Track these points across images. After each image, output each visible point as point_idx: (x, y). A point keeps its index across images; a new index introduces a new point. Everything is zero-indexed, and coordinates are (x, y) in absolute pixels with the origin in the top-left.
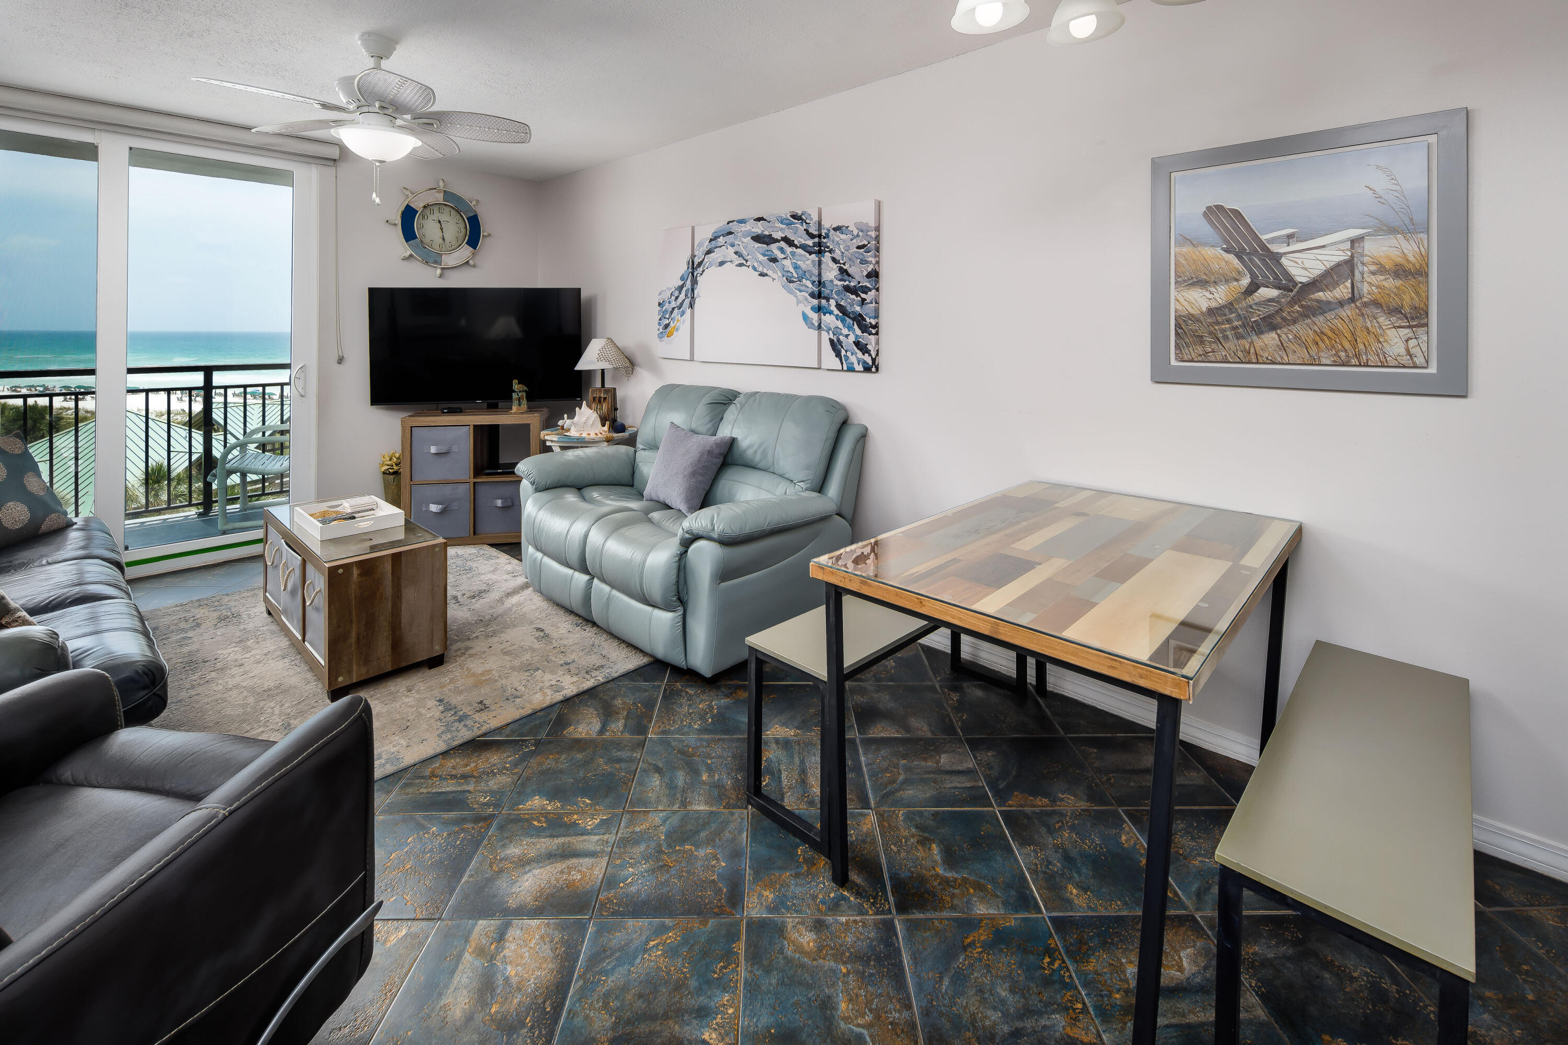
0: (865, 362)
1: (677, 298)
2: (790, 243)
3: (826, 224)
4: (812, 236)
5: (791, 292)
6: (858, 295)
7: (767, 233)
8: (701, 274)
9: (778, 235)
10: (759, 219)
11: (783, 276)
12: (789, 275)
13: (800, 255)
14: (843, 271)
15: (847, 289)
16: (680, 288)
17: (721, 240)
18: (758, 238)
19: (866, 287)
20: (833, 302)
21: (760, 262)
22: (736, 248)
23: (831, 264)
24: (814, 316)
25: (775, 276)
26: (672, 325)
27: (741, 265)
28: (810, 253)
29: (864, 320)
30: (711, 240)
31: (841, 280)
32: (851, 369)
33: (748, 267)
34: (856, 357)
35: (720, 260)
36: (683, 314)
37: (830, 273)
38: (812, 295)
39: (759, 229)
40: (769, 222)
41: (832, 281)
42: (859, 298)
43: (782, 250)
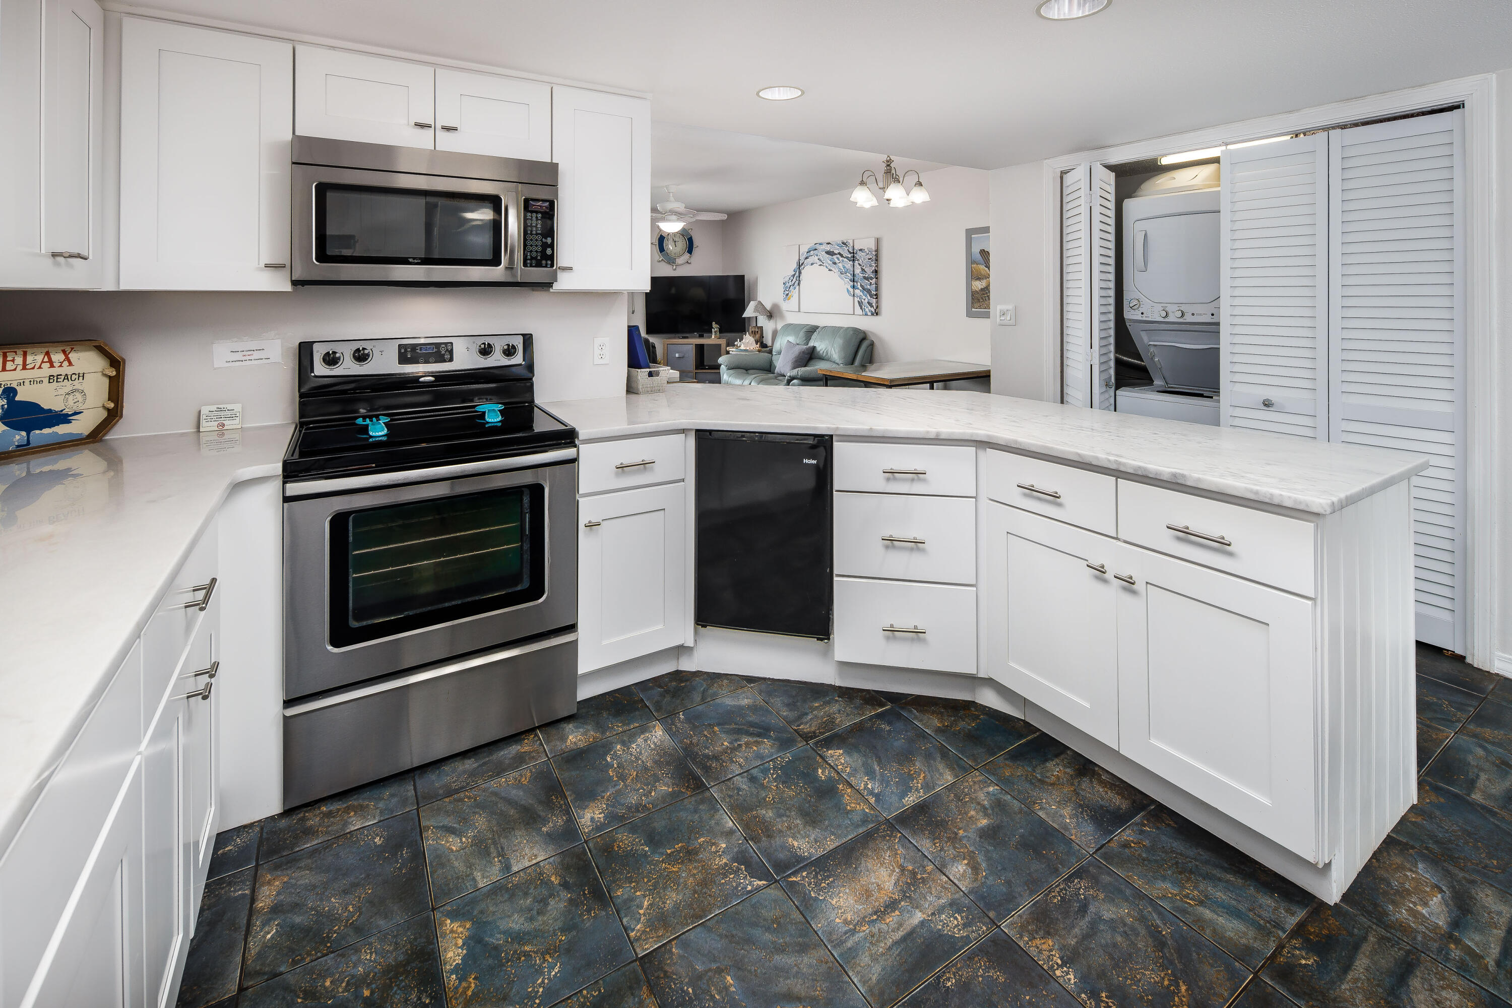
0: (872, 311)
1: (792, 280)
2: (842, 256)
3: (856, 248)
4: (850, 253)
5: (842, 279)
6: (869, 281)
7: (832, 250)
8: (803, 269)
9: (836, 252)
10: (828, 243)
11: (839, 271)
12: (841, 270)
13: (846, 262)
14: (863, 270)
15: (865, 278)
16: (794, 275)
17: (812, 252)
18: (828, 253)
19: (872, 277)
20: (859, 284)
21: (829, 264)
22: (818, 257)
23: (858, 266)
24: (851, 290)
25: (835, 271)
26: (790, 294)
27: (820, 265)
28: (850, 261)
29: (871, 292)
30: (807, 252)
31: (862, 274)
32: (866, 315)
33: (824, 266)
34: (868, 309)
35: (811, 262)
36: (795, 288)
37: (858, 271)
38: (851, 280)
39: (828, 248)
40: (832, 245)
41: (858, 274)
43: (838, 258)
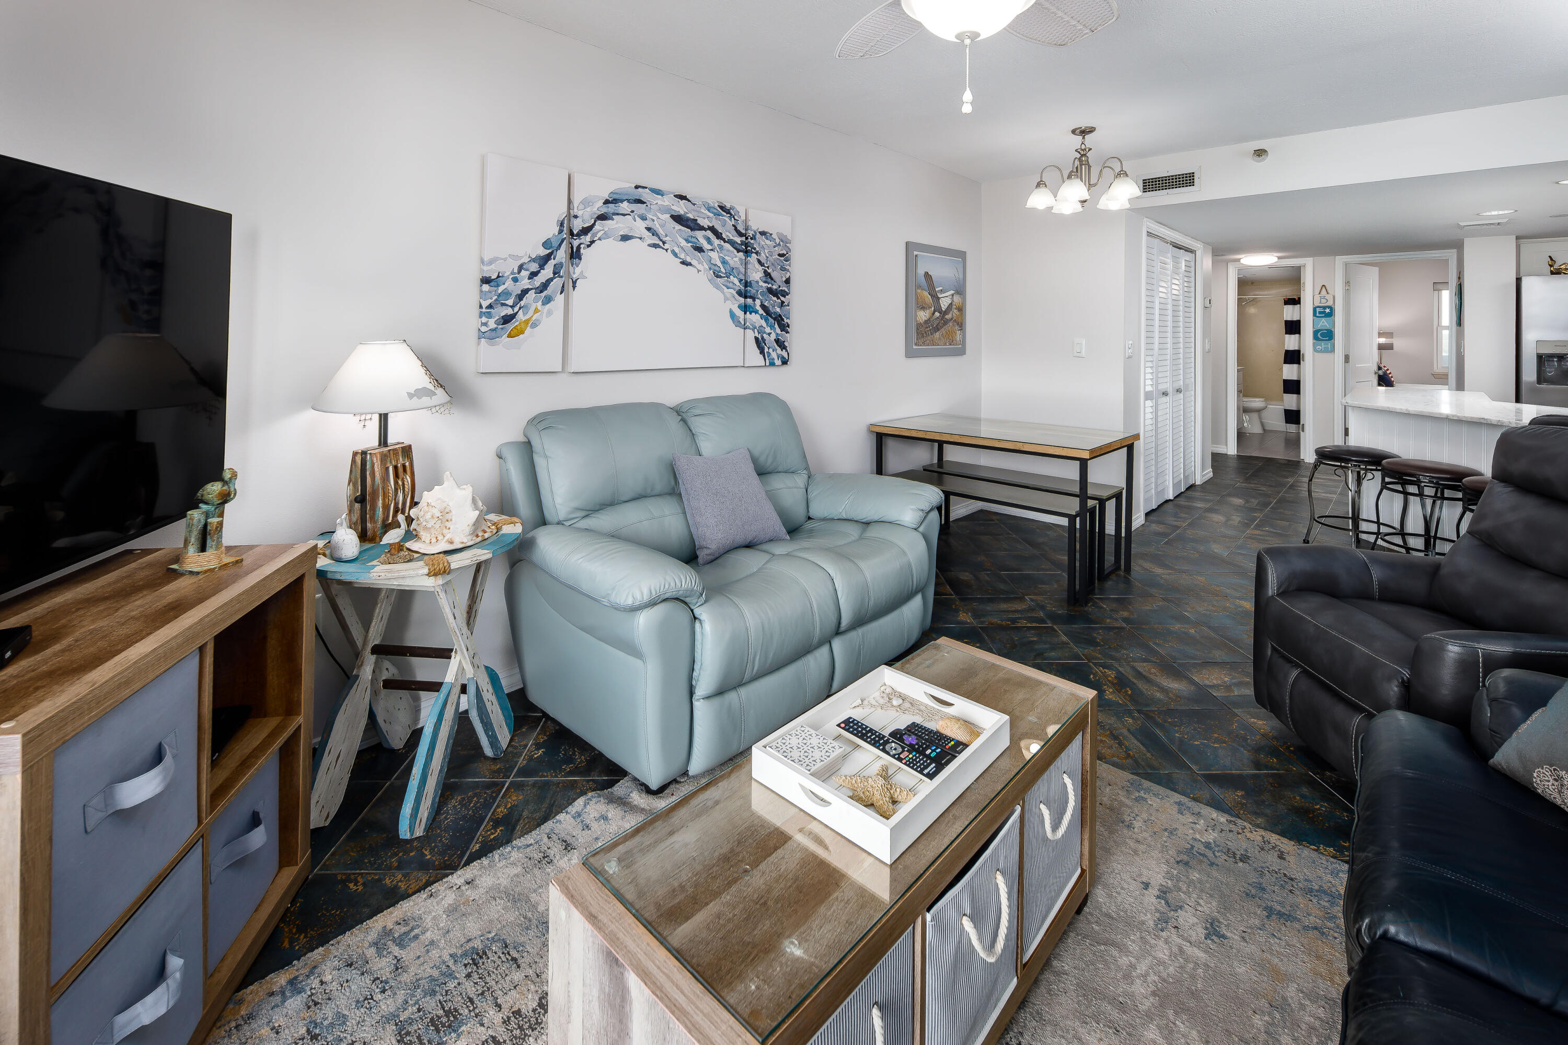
0: (783, 357)
1: (533, 275)
2: (718, 235)
3: (753, 225)
4: (740, 234)
5: (717, 287)
6: (778, 298)
7: (691, 216)
8: (589, 246)
9: (704, 223)
10: (682, 197)
11: (710, 269)
12: (717, 269)
13: (728, 251)
14: (767, 274)
15: (770, 291)
17: (625, 207)
18: (678, 219)
19: (784, 291)
20: (758, 302)
21: (682, 248)
22: (648, 223)
23: (757, 265)
25: (700, 267)
26: (521, 316)
27: (655, 246)
28: (738, 251)
29: (783, 321)
30: (607, 202)
31: (765, 282)
32: (772, 364)
33: (667, 250)
34: (775, 353)
35: (622, 233)
36: (548, 300)
37: (756, 275)
38: (740, 293)
39: (681, 208)
40: (694, 204)
41: (757, 282)
42: (779, 301)
43: (709, 240)
